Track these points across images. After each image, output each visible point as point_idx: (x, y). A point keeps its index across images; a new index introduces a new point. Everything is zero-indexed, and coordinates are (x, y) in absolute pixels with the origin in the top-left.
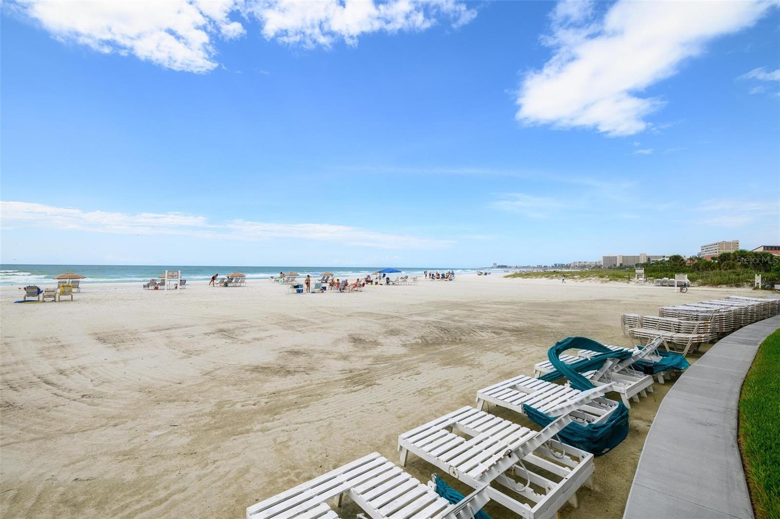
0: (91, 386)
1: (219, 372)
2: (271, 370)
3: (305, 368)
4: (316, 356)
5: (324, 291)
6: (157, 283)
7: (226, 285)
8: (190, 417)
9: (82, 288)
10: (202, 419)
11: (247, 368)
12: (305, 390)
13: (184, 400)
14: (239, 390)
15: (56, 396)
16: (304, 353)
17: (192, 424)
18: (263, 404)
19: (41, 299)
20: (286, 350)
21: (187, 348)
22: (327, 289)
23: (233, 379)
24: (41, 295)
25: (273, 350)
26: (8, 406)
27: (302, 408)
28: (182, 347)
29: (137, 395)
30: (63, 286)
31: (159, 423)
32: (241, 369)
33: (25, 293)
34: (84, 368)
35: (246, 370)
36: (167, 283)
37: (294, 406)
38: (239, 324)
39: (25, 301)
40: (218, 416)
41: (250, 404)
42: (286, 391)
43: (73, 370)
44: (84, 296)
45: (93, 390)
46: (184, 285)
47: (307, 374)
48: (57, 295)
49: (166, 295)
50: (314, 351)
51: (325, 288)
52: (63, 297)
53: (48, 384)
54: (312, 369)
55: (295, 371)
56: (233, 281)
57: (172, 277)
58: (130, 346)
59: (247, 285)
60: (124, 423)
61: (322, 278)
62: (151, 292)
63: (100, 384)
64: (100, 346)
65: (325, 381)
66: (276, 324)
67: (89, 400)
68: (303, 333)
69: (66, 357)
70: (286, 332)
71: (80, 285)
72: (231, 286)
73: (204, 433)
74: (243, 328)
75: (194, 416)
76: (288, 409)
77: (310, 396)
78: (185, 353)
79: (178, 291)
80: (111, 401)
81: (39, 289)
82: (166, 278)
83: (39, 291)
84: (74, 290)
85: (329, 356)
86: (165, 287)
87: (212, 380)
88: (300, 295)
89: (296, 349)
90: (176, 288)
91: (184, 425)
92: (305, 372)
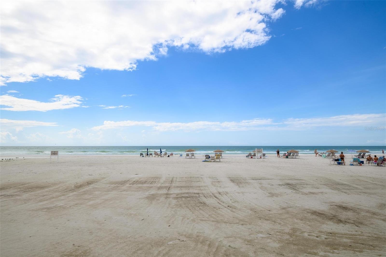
0: (231, 202)
1: (290, 209)
2: (326, 217)
3: (354, 221)
4: (363, 214)
5: (362, 165)
6: (252, 155)
7: (287, 157)
8: (277, 232)
9: (223, 156)
10: (284, 235)
11: (308, 211)
12: (356, 238)
13: (273, 221)
14: (305, 224)
15: (219, 204)
16: (351, 210)
17: (279, 237)
18: (323, 238)
19: (210, 160)
20: (335, 204)
21: (270, 191)
22: (365, 162)
23: (300, 216)
24: (210, 159)
25: (326, 203)
26: (204, 204)
27: (357, 251)
28: (268, 191)
29: (250, 212)
30: (217, 155)
31: (262, 230)
32: (304, 210)
33: (205, 158)
34: (227, 193)
35: (308, 212)
36: (256, 155)
37: (349, 247)
38: (298, 182)
39: (205, 161)
40: (294, 237)
41: (314, 236)
42: (340, 234)
43: (223, 193)
44: (224, 160)
45: (232, 204)
46: (264, 156)
47: (357, 226)
48: (215, 159)
49: (256, 161)
50: (361, 210)
51: (362, 162)
52: (217, 160)
53: (216, 197)
54: (361, 223)
55: (346, 222)
56: (291, 155)
57: (259, 152)
58: (244, 186)
59: (300, 157)
60: (246, 225)
61: (358, 154)
62: (249, 159)
63: (234, 202)
64: (232, 184)
65: (375, 236)
66: (324, 185)
67: (231, 209)
68: (348, 194)
69: (220, 187)
70: (333, 191)
71: (222, 155)
72: (290, 158)
73: (287, 244)
74: (301, 184)
75: (280, 232)
76: (344, 248)
77: (363, 244)
78: (270, 194)
79: (262, 160)
80: (239, 211)
81: (209, 156)
82: (256, 153)
83: (209, 157)
84: (220, 157)
85: (376, 216)
86: (256, 157)
87: (287, 213)
88: (340, 166)
89: (344, 205)
90: (261, 158)
91: (275, 236)
92: (355, 224)
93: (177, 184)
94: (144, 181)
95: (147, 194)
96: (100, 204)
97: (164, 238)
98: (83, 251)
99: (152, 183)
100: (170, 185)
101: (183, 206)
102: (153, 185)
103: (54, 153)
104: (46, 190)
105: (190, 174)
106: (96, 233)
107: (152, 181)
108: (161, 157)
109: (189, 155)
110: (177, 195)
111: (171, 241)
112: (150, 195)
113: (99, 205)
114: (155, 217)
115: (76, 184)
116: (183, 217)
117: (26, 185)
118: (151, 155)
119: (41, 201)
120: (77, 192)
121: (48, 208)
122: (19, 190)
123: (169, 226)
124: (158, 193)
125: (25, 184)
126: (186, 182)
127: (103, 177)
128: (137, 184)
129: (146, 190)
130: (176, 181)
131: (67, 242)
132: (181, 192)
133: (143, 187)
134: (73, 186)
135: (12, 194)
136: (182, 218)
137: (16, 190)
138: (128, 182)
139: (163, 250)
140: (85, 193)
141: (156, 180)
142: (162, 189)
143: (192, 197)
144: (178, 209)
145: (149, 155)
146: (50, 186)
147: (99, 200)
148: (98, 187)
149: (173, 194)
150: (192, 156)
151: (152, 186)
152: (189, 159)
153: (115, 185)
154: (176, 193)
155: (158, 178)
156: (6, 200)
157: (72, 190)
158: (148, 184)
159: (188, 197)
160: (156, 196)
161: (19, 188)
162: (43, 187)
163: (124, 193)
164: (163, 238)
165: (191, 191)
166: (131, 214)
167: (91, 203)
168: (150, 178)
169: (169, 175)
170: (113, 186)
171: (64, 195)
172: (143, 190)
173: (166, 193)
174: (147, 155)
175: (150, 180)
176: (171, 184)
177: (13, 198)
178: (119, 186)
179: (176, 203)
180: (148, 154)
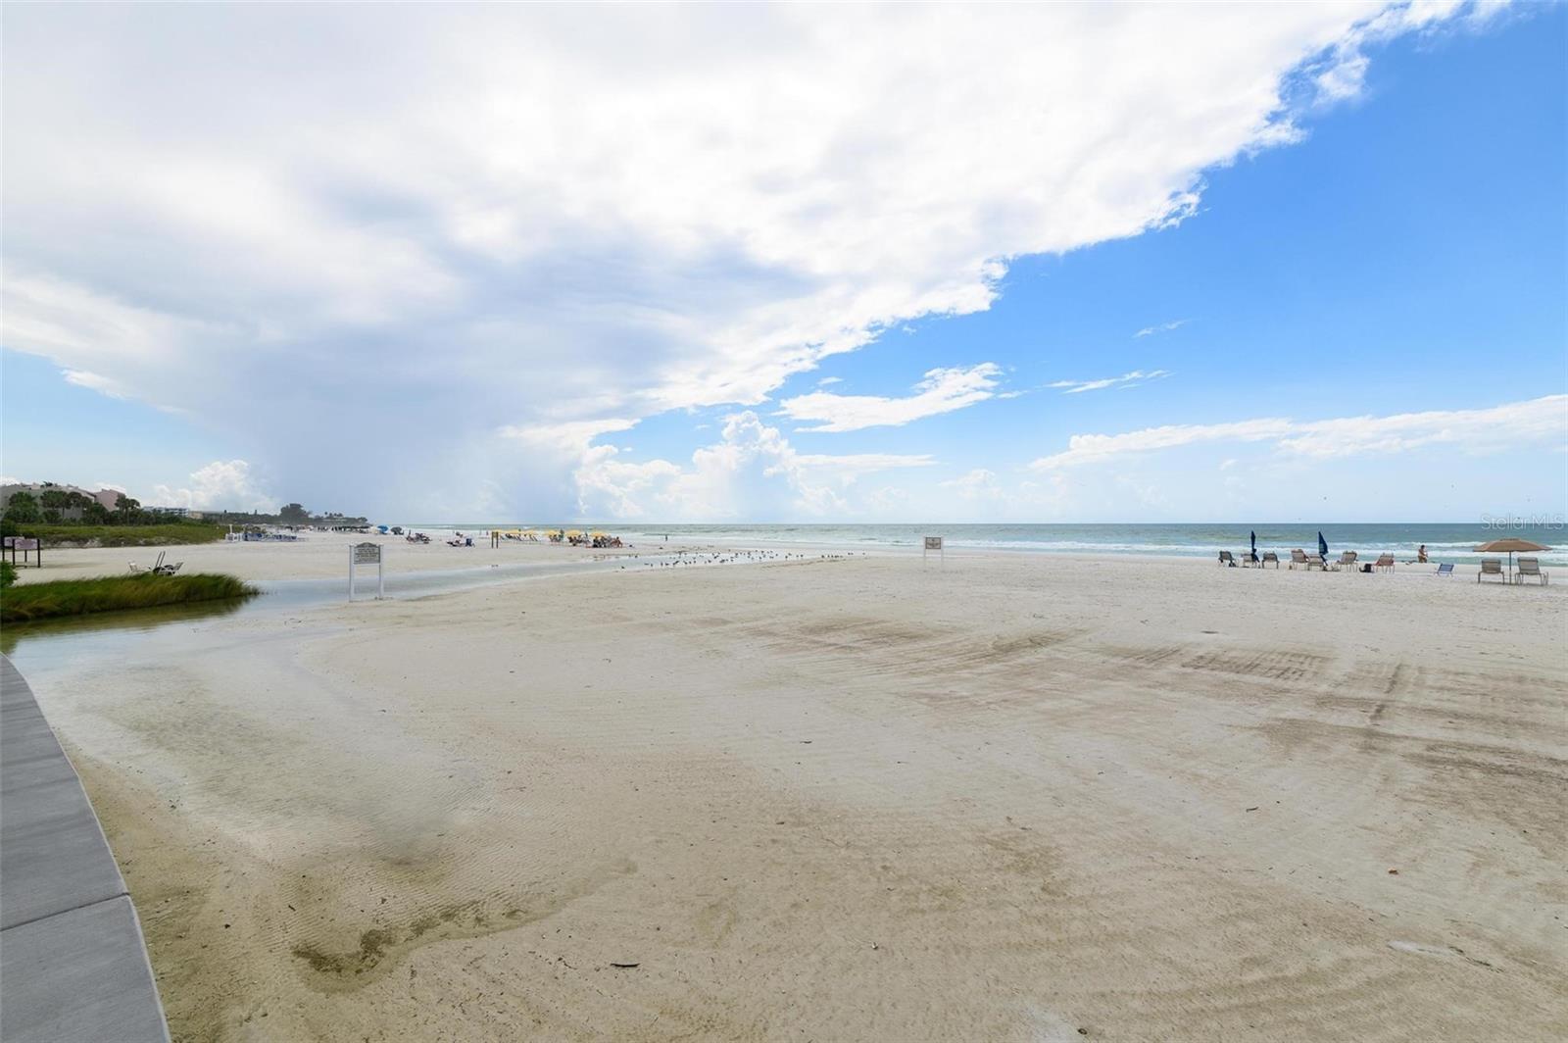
93: (1428, 699)
94: (1244, 661)
95: (1264, 713)
96: (1078, 714)
97: (1370, 915)
98: (1037, 847)
99: (1283, 673)
100: (1383, 696)
101: (1477, 805)
102: (1290, 682)
103: (933, 544)
104: (923, 644)
105: (1513, 660)
106: (1075, 805)
107: (1284, 664)
108: (1325, 569)
109: (1504, 568)
110: (1430, 748)
111: (1405, 938)
112: (1277, 719)
113: (1075, 717)
114: (1311, 813)
115: (996, 639)
116: (1478, 855)
117: (876, 627)
118: (1272, 559)
119: (912, 674)
120: (1002, 663)
121: (932, 697)
122: (864, 636)
123: (1391, 872)
124: (1320, 719)
125: (874, 623)
126: (1489, 699)
127: (1081, 628)
128: (1213, 669)
129: (1255, 696)
130: (1420, 684)
131: (989, 805)
132: (1452, 736)
133: (1242, 684)
134: (990, 645)
135: (851, 645)
136: (1471, 858)
137: (856, 636)
138: (1174, 656)
139: (1366, 962)
140: (1026, 671)
141: (1305, 666)
142: (1340, 708)
143: (1537, 775)
144: (1444, 811)
145: (1261, 559)
146: (931, 635)
147: (1074, 702)
148: (1065, 657)
149: (1407, 738)
150: (1523, 572)
151: (1286, 687)
152: (1499, 589)
153: (1125, 662)
154: (1423, 740)
155: (1314, 658)
156: (840, 659)
157: (989, 657)
158: (1263, 675)
159: (1507, 772)
160: (1308, 731)
161: (863, 631)
162: (916, 637)
163: (1162, 692)
164: (1360, 911)
165: (1525, 743)
166: (1197, 777)
167: (1049, 705)
168: (1271, 653)
169: (1376, 650)
170: (1119, 661)
171: (966, 667)
172: (1242, 695)
173: (1363, 726)
174: (1250, 558)
175: (1273, 660)
176: (1388, 692)
177: (853, 656)
178: (1141, 664)
179: (1426, 782)
180: (1254, 558)
